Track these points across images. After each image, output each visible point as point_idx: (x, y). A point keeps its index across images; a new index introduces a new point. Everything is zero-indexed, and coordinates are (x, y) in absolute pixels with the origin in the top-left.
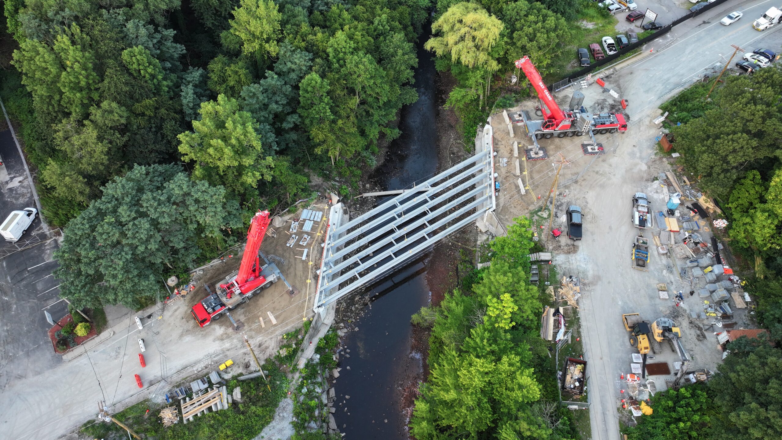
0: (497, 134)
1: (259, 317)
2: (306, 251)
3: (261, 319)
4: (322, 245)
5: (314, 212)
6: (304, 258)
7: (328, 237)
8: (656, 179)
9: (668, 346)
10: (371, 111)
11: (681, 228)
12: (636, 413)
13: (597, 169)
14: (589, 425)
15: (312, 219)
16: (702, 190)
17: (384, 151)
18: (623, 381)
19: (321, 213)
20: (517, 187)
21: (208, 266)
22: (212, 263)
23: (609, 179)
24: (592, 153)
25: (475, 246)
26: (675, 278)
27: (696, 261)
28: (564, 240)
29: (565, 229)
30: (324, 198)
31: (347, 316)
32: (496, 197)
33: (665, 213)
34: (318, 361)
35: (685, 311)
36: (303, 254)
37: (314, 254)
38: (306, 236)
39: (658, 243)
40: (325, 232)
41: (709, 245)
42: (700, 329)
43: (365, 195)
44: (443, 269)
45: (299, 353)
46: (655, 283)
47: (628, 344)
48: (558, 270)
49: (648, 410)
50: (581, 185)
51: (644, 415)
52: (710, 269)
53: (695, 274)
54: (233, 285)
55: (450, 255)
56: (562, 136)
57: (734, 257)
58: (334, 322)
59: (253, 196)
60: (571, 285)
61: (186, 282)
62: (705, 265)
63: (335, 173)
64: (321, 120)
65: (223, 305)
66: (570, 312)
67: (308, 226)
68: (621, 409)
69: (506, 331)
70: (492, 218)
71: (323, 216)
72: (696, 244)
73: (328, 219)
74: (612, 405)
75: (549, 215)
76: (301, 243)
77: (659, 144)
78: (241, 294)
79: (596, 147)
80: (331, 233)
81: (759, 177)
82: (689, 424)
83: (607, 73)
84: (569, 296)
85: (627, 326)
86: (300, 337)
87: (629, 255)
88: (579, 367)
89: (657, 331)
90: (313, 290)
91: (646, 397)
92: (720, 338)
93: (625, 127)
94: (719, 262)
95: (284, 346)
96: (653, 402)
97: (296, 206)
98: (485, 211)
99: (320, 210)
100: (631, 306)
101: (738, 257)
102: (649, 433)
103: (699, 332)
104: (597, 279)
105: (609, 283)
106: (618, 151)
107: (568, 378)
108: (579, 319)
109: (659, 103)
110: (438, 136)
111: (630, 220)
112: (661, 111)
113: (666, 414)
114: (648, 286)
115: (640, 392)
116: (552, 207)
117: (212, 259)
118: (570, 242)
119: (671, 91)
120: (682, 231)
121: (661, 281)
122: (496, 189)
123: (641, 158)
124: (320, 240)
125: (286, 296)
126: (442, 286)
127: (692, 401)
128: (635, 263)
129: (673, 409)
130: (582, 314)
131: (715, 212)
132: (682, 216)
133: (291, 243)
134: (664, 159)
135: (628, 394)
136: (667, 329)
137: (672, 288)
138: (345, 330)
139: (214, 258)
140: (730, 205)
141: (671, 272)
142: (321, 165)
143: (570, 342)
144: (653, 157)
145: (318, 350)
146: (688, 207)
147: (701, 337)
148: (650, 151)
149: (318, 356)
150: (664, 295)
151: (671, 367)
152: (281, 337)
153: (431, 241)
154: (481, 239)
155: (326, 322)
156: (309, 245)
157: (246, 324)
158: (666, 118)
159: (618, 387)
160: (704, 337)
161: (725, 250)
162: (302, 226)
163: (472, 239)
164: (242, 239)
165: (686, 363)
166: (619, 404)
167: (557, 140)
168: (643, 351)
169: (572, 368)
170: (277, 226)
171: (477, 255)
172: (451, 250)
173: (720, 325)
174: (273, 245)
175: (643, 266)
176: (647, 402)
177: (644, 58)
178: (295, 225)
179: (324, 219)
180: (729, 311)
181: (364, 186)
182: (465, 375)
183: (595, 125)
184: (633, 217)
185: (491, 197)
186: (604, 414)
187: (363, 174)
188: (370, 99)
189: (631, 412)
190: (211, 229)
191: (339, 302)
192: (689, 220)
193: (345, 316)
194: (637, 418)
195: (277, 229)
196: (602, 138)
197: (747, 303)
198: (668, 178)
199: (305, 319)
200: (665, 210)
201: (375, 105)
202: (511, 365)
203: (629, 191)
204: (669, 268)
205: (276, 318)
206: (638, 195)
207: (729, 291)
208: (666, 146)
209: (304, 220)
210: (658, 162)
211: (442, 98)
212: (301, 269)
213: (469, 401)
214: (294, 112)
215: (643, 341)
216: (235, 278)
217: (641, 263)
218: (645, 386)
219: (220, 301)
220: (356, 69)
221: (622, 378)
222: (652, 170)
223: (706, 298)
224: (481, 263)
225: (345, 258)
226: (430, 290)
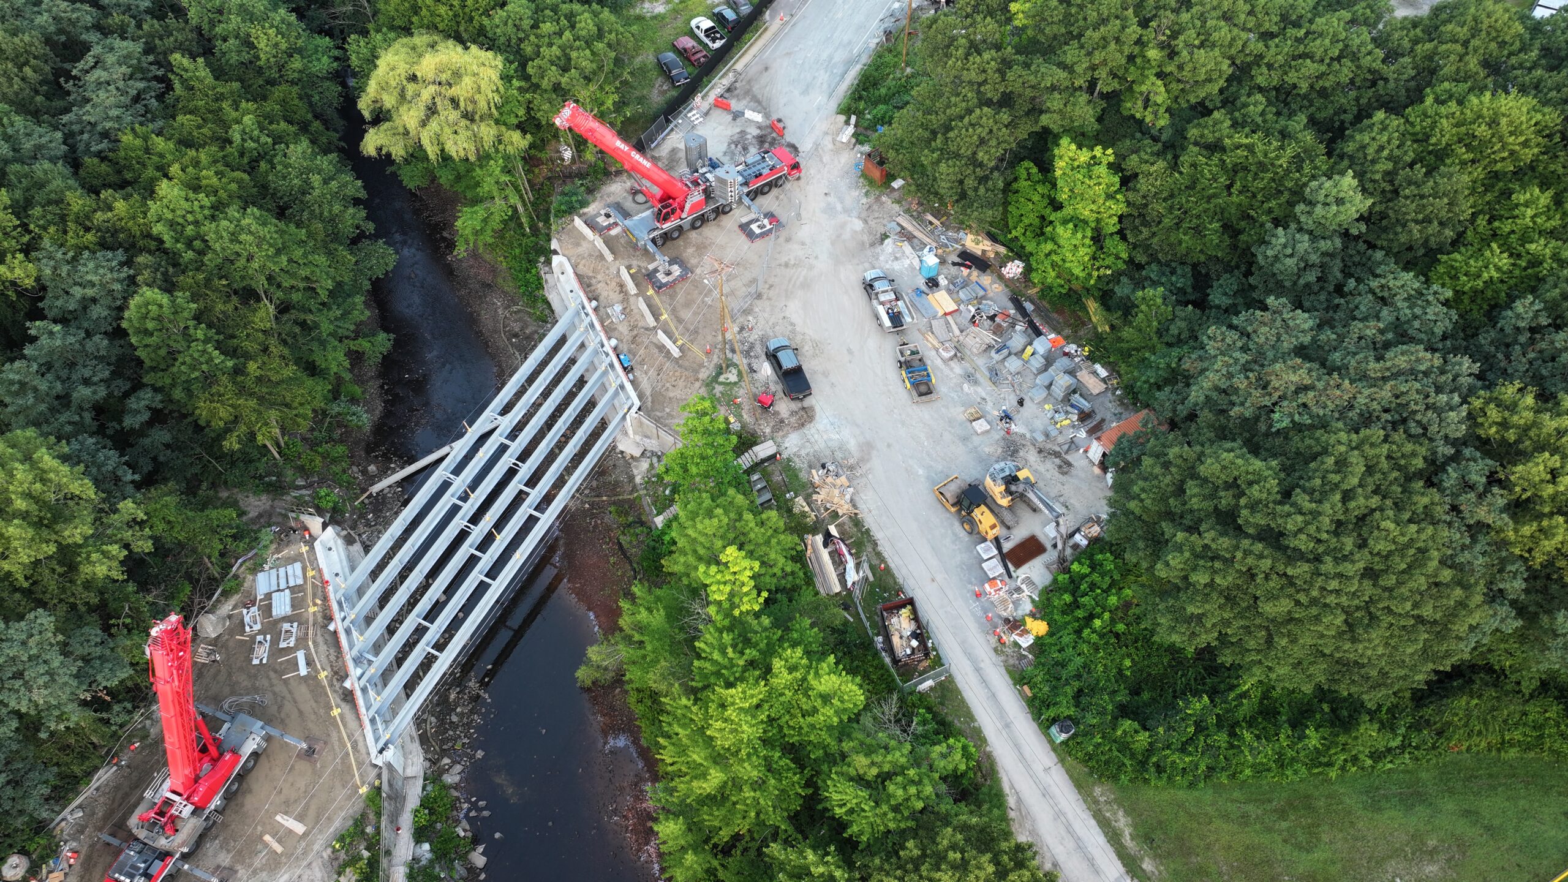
0: (581, 267)
1: (261, 837)
2: (301, 656)
3: (267, 838)
4: (331, 627)
5: (282, 571)
6: (303, 671)
7: (335, 606)
8: (884, 237)
9: (1024, 506)
10: (310, 318)
11: (959, 302)
12: (1026, 642)
13: (784, 259)
14: (963, 701)
15: (283, 585)
16: (962, 226)
17: (373, 387)
18: (983, 599)
19: (298, 566)
20: (661, 348)
21: (88, 792)
22: (95, 783)
23: (811, 267)
24: (763, 235)
25: (635, 489)
26: (984, 389)
27: (1004, 347)
28: (784, 407)
29: (776, 387)
30: (290, 532)
31: (448, 740)
32: (632, 382)
33: (924, 288)
34: (428, 856)
35: (1023, 436)
36: (297, 664)
37: (321, 653)
38: (286, 626)
39: (935, 343)
40: (325, 599)
41: (1012, 312)
42: (1057, 455)
43: (375, 489)
44: (595, 559)
45: (384, 862)
46: (959, 413)
47: (963, 534)
48: (798, 463)
49: (1039, 627)
50: (769, 299)
51: (1038, 638)
52: (1029, 350)
53: (1012, 370)
54: (168, 803)
55: (596, 526)
56: (698, 224)
57: (1055, 316)
58: (428, 764)
59: (127, 599)
60: (829, 480)
61: (52, 851)
62: (1020, 348)
63: (289, 473)
64: (209, 379)
65: (164, 855)
66: (849, 526)
67: (282, 606)
68: (1000, 648)
69: (757, 615)
70: (641, 424)
71: (304, 569)
72: (992, 318)
73: (320, 571)
74: (982, 647)
75: (740, 374)
76: (283, 645)
77: (864, 175)
78: (197, 811)
79: (766, 222)
80: (339, 595)
81: (1035, 170)
82: (1107, 615)
83: (726, 82)
84: (836, 500)
85: (948, 506)
86: (369, 830)
87: (900, 383)
88: (905, 612)
89: (996, 490)
90: (353, 724)
91: (1028, 607)
92: (1090, 454)
93: (796, 167)
94: (1038, 333)
95: (346, 865)
96: (1042, 610)
97: (236, 577)
98: (624, 417)
99: (291, 560)
100: (940, 468)
101: (1060, 312)
102: (1057, 664)
103: (1058, 461)
104: (868, 447)
105: (889, 446)
106: (803, 214)
107: (896, 640)
108: (868, 531)
109: (833, 105)
110: (471, 314)
111: (874, 324)
112: (842, 118)
113: (1068, 618)
114: (951, 422)
115: (1015, 604)
116: (737, 358)
117: (89, 774)
118: (795, 406)
119: (843, 76)
120: (962, 307)
121: (967, 404)
122: (625, 369)
123: (846, 211)
124: (320, 619)
125: (303, 766)
126: (608, 592)
127: (1096, 577)
128: (914, 393)
129: (1075, 605)
130: (870, 521)
131: (997, 253)
132: (952, 281)
133: (261, 654)
134: (884, 199)
135: (1000, 616)
136: (1011, 480)
137: (989, 407)
138: (458, 768)
139: (96, 769)
140: (1014, 233)
141: (976, 382)
142: (252, 469)
143: (871, 578)
144: (864, 200)
145: (420, 834)
146: (954, 264)
147: (1065, 467)
148: (855, 193)
149: (426, 846)
150: (981, 426)
151: (1042, 539)
152: (329, 850)
153: (547, 519)
154: (640, 471)
155: (410, 772)
156: (301, 642)
157: (238, 867)
158: (856, 126)
159: (980, 613)
160: (1069, 464)
161: (1038, 309)
162: (267, 610)
163: (623, 478)
164: (145, 699)
165: (1061, 520)
166: (993, 640)
167: (693, 235)
168: (991, 534)
169: (894, 620)
170: (213, 636)
171: (644, 503)
172: (593, 516)
173: (1082, 434)
174: (222, 677)
175: (929, 392)
176: (1033, 615)
177: (776, 35)
178: (251, 617)
179: (310, 573)
180: (1085, 405)
181: (364, 472)
182: (722, 730)
183: (746, 184)
184: (877, 318)
185: (622, 387)
186: (978, 670)
187: (350, 451)
188: (296, 297)
189: (1016, 644)
190: (56, 713)
191: (419, 721)
192: (965, 284)
193: (443, 742)
194: (1030, 649)
195: (215, 642)
196: (767, 202)
197: (1104, 380)
198: (903, 228)
199: (364, 790)
200: (921, 283)
201: (312, 304)
202: (792, 669)
203: (852, 275)
204: (970, 377)
205: (300, 818)
206: (870, 275)
207: (1072, 373)
208: (876, 174)
209: (268, 596)
210: (875, 207)
211: (445, 239)
212: (309, 696)
213: (750, 771)
214: (137, 386)
215: (984, 517)
216: (167, 784)
217: (923, 388)
218: (1018, 590)
219: (154, 850)
220: (237, 248)
221: (978, 595)
222: (872, 223)
223: (1045, 401)
224: (658, 514)
225: (391, 630)
226: (589, 609)
